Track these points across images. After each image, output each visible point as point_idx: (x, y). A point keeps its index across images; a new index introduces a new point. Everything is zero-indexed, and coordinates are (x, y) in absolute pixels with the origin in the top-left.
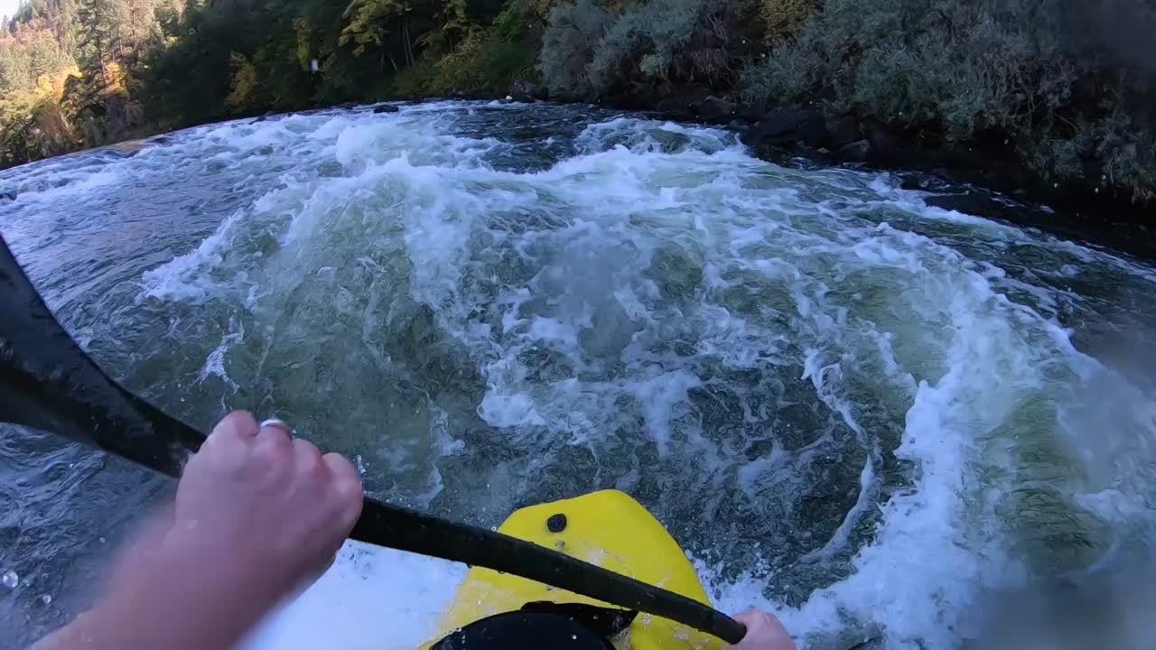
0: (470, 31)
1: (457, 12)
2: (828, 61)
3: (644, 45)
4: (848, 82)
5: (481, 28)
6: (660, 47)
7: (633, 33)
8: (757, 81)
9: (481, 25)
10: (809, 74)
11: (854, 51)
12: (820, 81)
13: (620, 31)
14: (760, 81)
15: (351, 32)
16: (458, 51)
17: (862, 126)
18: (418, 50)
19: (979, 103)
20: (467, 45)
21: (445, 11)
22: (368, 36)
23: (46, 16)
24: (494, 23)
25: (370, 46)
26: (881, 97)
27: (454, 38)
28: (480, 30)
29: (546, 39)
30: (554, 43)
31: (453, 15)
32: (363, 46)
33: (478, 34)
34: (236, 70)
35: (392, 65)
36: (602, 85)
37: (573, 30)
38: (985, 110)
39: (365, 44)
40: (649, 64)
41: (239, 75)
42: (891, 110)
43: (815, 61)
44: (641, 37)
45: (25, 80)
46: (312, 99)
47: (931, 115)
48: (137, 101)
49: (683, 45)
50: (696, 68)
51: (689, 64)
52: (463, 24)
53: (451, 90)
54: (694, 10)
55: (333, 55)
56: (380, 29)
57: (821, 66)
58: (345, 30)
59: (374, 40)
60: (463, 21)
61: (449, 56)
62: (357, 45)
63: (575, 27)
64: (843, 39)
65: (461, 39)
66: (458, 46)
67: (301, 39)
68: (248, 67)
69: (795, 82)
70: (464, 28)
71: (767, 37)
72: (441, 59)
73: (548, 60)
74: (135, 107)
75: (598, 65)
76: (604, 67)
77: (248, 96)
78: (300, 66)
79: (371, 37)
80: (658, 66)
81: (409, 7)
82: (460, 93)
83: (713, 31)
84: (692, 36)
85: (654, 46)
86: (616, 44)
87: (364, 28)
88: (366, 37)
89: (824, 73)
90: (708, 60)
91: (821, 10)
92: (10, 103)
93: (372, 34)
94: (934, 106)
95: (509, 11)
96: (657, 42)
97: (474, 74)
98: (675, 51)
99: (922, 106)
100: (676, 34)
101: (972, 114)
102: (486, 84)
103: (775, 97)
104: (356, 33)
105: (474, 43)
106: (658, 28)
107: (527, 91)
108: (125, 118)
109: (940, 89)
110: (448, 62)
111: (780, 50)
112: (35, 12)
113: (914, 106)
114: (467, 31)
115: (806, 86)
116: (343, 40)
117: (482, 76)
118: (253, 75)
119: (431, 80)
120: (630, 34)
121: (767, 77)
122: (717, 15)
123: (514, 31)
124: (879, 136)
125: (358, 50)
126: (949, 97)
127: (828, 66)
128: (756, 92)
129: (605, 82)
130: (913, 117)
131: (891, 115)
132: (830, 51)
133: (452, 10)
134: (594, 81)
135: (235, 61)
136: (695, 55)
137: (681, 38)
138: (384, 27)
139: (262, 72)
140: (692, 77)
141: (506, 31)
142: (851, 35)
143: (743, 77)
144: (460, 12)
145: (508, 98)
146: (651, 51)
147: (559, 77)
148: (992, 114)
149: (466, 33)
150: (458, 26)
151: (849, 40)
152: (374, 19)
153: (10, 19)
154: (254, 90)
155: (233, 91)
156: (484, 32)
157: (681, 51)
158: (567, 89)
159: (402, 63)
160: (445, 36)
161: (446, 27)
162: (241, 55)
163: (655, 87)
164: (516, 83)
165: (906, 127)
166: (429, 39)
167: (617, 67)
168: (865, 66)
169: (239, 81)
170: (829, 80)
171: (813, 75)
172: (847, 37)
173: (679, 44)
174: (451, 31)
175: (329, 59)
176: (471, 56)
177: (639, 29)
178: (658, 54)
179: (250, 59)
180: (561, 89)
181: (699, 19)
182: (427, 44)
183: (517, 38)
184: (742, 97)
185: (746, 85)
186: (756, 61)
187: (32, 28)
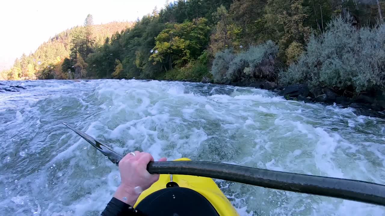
0: (191, 61)
1: (187, 54)
2: (309, 68)
3: (246, 64)
4: (317, 75)
5: (194, 60)
6: (251, 65)
7: (242, 60)
8: (284, 77)
9: (194, 59)
10: (303, 74)
11: (319, 64)
12: (307, 76)
13: (237, 60)
14: (285, 77)
15: (153, 57)
16: (186, 66)
17: (323, 90)
18: (174, 65)
19: (368, 76)
20: (189, 65)
21: (183, 53)
22: (158, 59)
23: (62, 39)
24: (198, 58)
25: (158, 62)
26: (330, 79)
27: (185, 62)
28: (194, 61)
29: (214, 63)
30: (216, 64)
31: (186, 55)
32: (156, 62)
33: (193, 62)
34: (116, 65)
35: (165, 69)
36: (231, 78)
37: (223, 60)
38: (371, 79)
39: (157, 61)
40: (247, 70)
41: (117, 67)
42: (334, 83)
43: (305, 69)
44: (244, 62)
45: (53, 57)
46: (138, 77)
47: (349, 83)
48: (85, 69)
49: (259, 64)
50: (263, 73)
51: (260, 71)
52: (189, 58)
53: (183, 79)
54: (263, 53)
55: (147, 64)
56: (162, 57)
57: (307, 70)
58: (151, 56)
59: (160, 60)
60: (189, 57)
61: (183, 68)
62: (154, 61)
63: (224, 59)
64: (315, 60)
65: (187, 63)
66: (186, 65)
67: (137, 58)
68: (120, 64)
69: (298, 76)
70: (189, 59)
71: (287, 62)
72: (180, 69)
73: (214, 70)
74: (84, 71)
75: (230, 71)
76: (232, 72)
77: (119, 74)
78: (136, 66)
79: (159, 59)
80: (250, 71)
81: (172, 51)
82: (185, 80)
83: (269, 60)
84: (262, 61)
85: (249, 65)
86: (236, 64)
87: (157, 56)
88: (157, 59)
89: (308, 73)
90: (267, 70)
91: (306, 51)
92: (47, 62)
93: (159, 58)
94: (350, 80)
95: (203, 55)
96: (249, 63)
97: (191, 74)
98: (256, 67)
99: (346, 80)
100: (256, 60)
101: (366, 80)
102: (194, 78)
103: (291, 82)
104: (155, 57)
105: (191, 64)
106: (250, 58)
107: (207, 81)
108: (81, 74)
109: (352, 74)
110: (182, 70)
111: (292, 65)
112: (59, 37)
113: (343, 81)
114: (190, 61)
115: (302, 78)
116: (150, 59)
117: (193, 75)
118: (122, 67)
119: (177, 75)
120: (241, 61)
121: (288, 75)
122: (271, 54)
123: (205, 61)
124: (329, 93)
125: (154, 63)
126: (356, 76)
127: (310, 70)
128: (284, 80)
129: (232, 77)
130: (342, 85)
131: (334, 85)
132: (310, 65)
133: (185, 53)
134: (229, 77)
135: (116, 62)
136: (263, 68)
137: (258, 62)
138: (163, 56)
139: (124, 67)
140: (261, 76)
141: (202, 61)
142: (318, 58)
143: (279, 75)
144: (188, 54)
145: (201, 82)
146: (248, 66)
147: (217, 76)
148: (374, 80)
149: (189, 61)
150: (187, 58)
151: (317, 60)
152: (160, 54)
153: (52, 38)
154: (122, 72)
155: (115, 71)
156: (195, 61)
157: (258, 66)
158: (220, 80)
159: (168, 69)
160: (183, 62)
161: (183, 58)
162: (119, 60)
163: (249, 79)
164: (203, 78)
165: (340, 89)
166: (178, 62)
167: (236, 72)
168: (323, 68)
169: (117, 68)
170: (310, 75)
171: (304, 74)
172: (316, 59)
173: (257, 64)
174: (185, 60)
175: (145, 65)
176: (190, 68)
177: (244, 59)
178: (250, 67)
179: (121, 62)
180: (217, 80)
181: (264, 56)
182: (177, 64)
183: (205, 64)
184: (279, 83)
185: (280, 78)
186: (284, 71)
187: (58, 42)
